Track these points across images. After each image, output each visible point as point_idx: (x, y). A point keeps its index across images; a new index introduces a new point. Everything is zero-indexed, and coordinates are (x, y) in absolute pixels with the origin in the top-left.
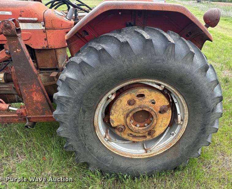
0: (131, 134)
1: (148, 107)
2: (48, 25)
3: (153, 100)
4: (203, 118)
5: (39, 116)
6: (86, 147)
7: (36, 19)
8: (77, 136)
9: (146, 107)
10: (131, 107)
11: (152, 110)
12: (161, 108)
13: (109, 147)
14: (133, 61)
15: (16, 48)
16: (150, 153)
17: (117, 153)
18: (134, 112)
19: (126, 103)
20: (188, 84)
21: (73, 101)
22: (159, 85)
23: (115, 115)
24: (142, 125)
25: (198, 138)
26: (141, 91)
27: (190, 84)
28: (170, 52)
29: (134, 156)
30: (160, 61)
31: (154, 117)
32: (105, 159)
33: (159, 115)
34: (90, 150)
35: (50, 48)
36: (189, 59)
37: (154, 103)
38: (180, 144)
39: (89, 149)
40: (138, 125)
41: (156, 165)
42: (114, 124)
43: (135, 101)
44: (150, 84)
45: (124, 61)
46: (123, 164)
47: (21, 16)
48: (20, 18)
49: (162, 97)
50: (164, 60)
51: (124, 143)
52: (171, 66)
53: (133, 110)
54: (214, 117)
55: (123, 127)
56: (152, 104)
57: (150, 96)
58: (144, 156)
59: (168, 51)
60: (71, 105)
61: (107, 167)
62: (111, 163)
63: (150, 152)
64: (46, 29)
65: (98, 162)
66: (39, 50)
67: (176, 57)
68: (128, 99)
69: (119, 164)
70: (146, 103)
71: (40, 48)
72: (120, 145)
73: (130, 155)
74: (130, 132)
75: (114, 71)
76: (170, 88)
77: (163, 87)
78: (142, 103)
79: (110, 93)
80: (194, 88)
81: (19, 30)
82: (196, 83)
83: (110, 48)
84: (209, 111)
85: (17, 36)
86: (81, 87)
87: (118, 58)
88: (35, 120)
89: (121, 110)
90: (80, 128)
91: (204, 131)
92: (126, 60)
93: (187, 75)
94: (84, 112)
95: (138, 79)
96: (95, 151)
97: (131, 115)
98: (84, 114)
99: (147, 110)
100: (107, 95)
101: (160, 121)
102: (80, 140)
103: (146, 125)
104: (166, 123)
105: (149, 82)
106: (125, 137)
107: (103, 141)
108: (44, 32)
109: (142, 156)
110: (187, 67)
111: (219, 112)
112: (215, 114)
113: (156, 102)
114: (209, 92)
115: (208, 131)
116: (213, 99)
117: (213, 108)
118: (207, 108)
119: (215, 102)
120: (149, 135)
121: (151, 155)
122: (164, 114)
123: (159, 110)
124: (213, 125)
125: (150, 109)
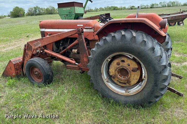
0: (118, 80)
1: (126, 67)
2: (95, 30)
3: (129, 64)
4: (155, 76)
5: (85, 68)
6: (97, 81)
7: (91, 27)
8: (94, 75)
9: (125, 67)
10: (118, 66)
11: (128, 69)
12: (133, 69)
13: (107, 85)
14: (116, 44)
15: (81, 39)
18: (119, 68)
19: (116, 64)
20: (143, 56)
21: (93, 60)
22: (131, 56)
23: (111, 69)
24: (124, 77)
25: (153, 89)
26: (123, 59)
27: (144, 56)
28: (133, 40)
29: (119, 93)
30: (128, 44)
31: (129, 73)
32: (105, 90)
33: (132, 73)
35: (95, 39)
36: (143, 44)
37: (129, 65)
38: (144, 91)
39: (98, 83)
40: (122, 77)
41: (130, 100)
42: (111, 74)
43: (120, 63)
44: (127, 56)
45: (113, 44)
46: (113, 95)
47: (86, 26)
48: (85, 27)
49: (134, 63)
50: (130, 44)
51: (116, 86)
52: (133, 46)
53: (118, 67)
54: (162, 77)
55: (114, 76)
56: (128, 66)
57: (127, 62)
59: (132, 40)
60: (93, 61)
61: (105, 94)
62: (107, 93)
63: (127, 93)
64: (94, 31)
65: (101, 91)
66: (91, 40)
67: (136, 43)
68: (117, 62)
69: (111, 95)
70: (125, 65)
71: (91, 39)
72: (113, 86)
74: (117, 79)
75: (109, 47)
76: (136, 58)
77: (133, 57)
78: (123, 65)
79: (108, 58)
81: (83, 32)
83: (108, 38)
84: (158, 73)
85: (82, 34)
86: (96, 54)
87: (110, 42)
88: (84, 70)
89: (113, 67)
90: (95, 72)
91: (156, 85)
92: (113, 43)
93: (142, 52)
94: (97, 65)
95: (120, 52)
96: (101, 84)
97: (117, 70)
98: (97, 66)
99: (125, 68)
100: (107, 59)
101: (133, 76)
102: (95, 78)
103: (126, 77)
104: (137, 78)
105: (127, 54)
106: (116, 82)
107: (105, 81)
108: (94, 33)
109: (123, 94)
110: (142, 48)
111: (166, 75)
112: (162, 75)
113: (130, 65)
114: (156, 62)
115: (159, 86)
116: (160, 66)
117: (161, 72)
118: (156, 70)
119: (161, 68)
120: (127, 83)
121: (128, 94)
122: (135, 72)
123: (132, 69)
124: (163, 83)
125: (126, 68)
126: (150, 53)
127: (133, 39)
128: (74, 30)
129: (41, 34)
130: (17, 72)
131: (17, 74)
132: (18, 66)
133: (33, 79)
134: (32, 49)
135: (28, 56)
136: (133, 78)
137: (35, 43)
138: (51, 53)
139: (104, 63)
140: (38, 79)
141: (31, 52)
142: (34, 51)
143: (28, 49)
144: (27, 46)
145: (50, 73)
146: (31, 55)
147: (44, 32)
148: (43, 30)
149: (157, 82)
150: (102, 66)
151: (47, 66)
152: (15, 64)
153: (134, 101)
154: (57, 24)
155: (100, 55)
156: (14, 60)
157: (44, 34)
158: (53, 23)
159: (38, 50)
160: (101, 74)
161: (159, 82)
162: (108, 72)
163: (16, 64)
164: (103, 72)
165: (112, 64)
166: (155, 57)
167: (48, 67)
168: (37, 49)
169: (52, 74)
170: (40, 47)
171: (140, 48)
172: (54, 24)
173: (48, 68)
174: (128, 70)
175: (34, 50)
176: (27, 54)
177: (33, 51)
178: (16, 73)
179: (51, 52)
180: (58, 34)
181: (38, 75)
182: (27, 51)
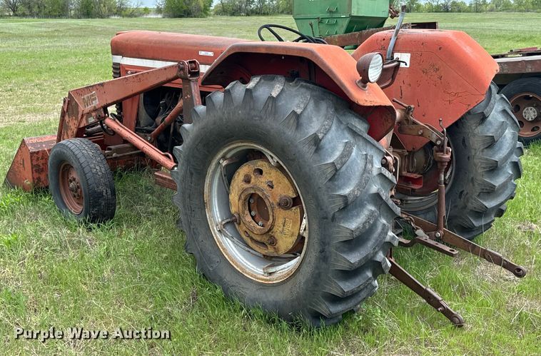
0: (246, 232)
1: (261, 191)
3: (271, 182)
4: (319, 228)
10: (246, 186)
11: (267, 197)
12: (281, 199)
13: (219, 242)
14: (231, 114)
15: (187, 94)
16: (268, 278)
17: (226, 257)
19: (242, 178)
22: (272, 158)
23: (233, 194)
25: (317, 267)
26: (260, 164)
28: (270, 108)
29: (246, 273)
30: (257, 119)
31: (270, 210)
32: (210, 257)
33: (278, 211)
34: (195, 234)
36: (291, 122)
37: (272, 187)
39: (194, 231)
42: (233, 208)
43: (251, 178)
44: (267, 155)
46: (228, 278)
56: (268, 188)
57: (269, 175)
58: (258, 279)
59: (268, 107)
62: (215, 266)
63: (267, 275)
65: (201, 258)
67: (277, 116)
68: (245, 173)
69: (224, 275)
70: (261, 183)
72: (238, 249)
73: (241, 269)
74: (245, 228)
76: (281, 163)
77: (275, 161)
78: (257, 183)
79: (219, 155)
80: (300, 168)
82: (300, 160)
84: (326, 218)
85: (190, 80)
89: (237, 188)
90: (187, 196)
91: (325, 257)
92: (226, 112)
94: (192, 174)
96: (200, 238)
98: (192, 177)
99: (259, 194)
100: (217, 158)
104: (292, 230)
106: (244, 236)
107: (214, 230)
109: (255, 277)
110: (290, 133)
111: (350, 227)
112: (339, 227)
113: (275, 186)
114: (322, 182)
115: (332, 260)
116: (332, 197)
117: (334, 215)
118: (322, 209)
119: (334, 203)
120: (270, 244)
121: (267, 280)
122: (287, 211)
123: (278, 201)
124: (344, 252)
125: (264, 194)
126: (307, 151)
127: (270, 105)
128: (173, 66)
129: (115, 71)
130: (39, 177)
131: (36, 185)
132: (42, 159)
133: (66, 201)
134: (78, 113)
135: (70, 133)
136: (280, 229)
137: (85, 96)
138: (121, 129)
139: (210, 171)
140: (78, 204)
141: (76, 122)
142: (82, 118)
143: (70, 111)
144: (67, 102)
145: (102, 189)
146: (75, 130)
147: (118, 67)
148: (119, 59)
149: (327, 247)
150: (207, 181)
151: (97, 168)
152: (34, 152)
153: (275, 304)
154: (152, 44)
155: (196, 143)
156: (35, 141)
157: (118, 72)
158: (142, 41)
159: (91, 116)
160: (203, 206)
161: (333, 250)
162: (226, 204)
163: (38, 152)
164: (211, 200)
165: (236, 177)
166: (320, 168)
167: (103, 169)
168: (89, 114)
169: (109, 192)
170: (95, 110)
171: (284, 133)
172: (144, 44)
173: (99, 173)
174: (266, 201)
175: (82, 116)
176: (67, 128)
177: (80, 118)
178: (34, 181)
179: (119, 128)
180: (137, 75)
181: (76, 192)
182: (67, 118)
